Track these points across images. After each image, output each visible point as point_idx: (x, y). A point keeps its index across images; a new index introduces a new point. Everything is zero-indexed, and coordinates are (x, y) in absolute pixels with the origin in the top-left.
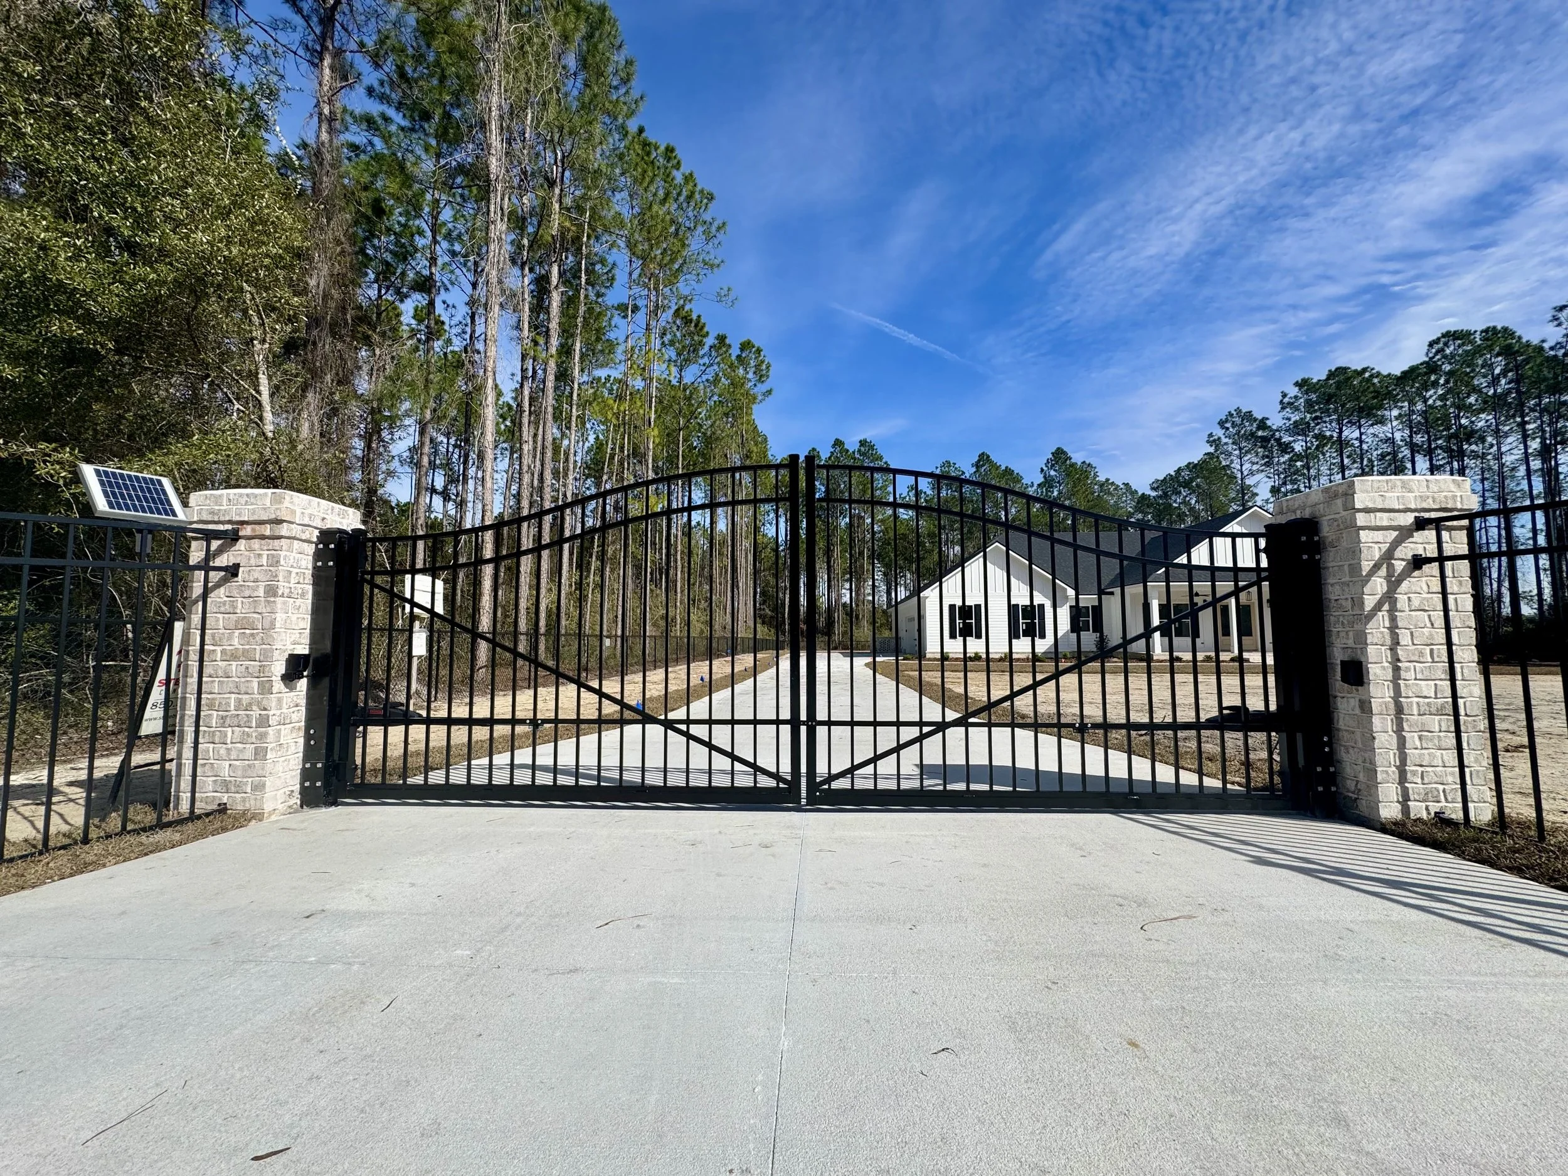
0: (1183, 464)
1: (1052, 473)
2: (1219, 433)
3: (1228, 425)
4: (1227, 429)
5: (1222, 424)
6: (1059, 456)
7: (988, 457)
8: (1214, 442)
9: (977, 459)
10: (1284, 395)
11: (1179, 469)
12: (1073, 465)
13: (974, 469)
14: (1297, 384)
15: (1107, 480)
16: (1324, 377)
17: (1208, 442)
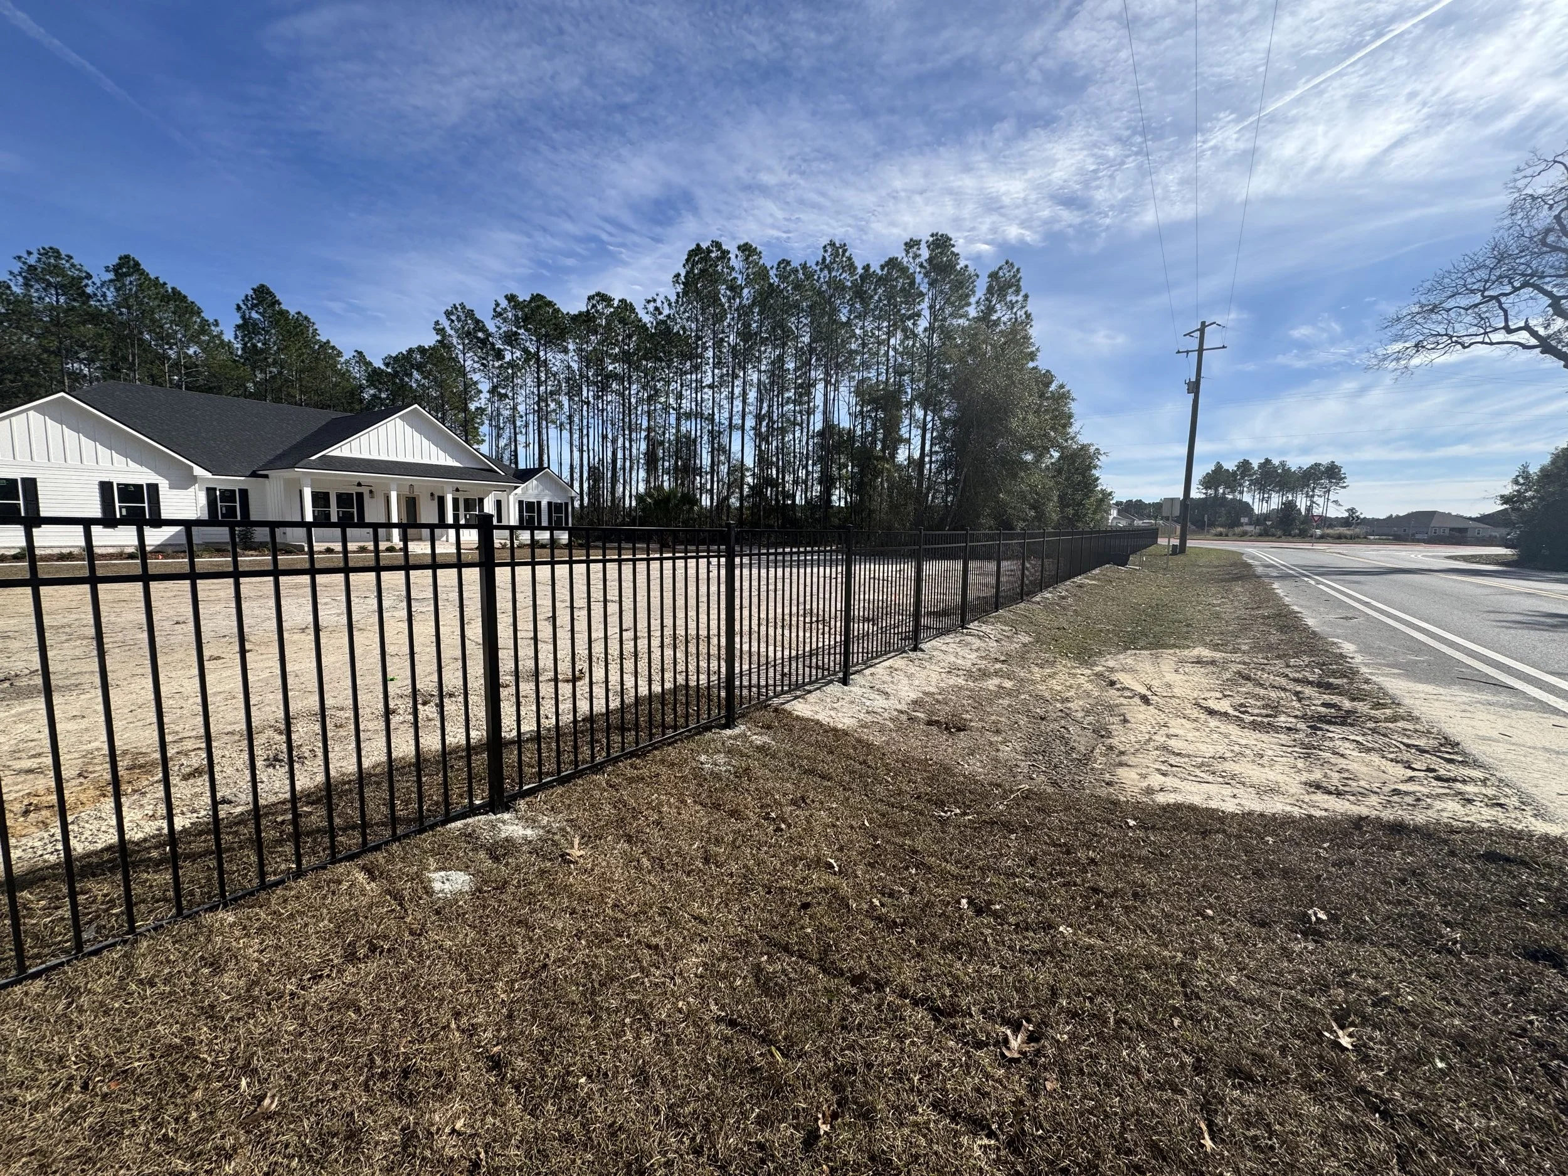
0: (415, 346)
1: (255, 315)
2: (445, 323)
3: (453, 318)
4: (453, 321)
5: (448, 314)
6: (263, 296)
7: (137, 264)
8: (440, 331)
9: (116, 261)
10: (497, 305)
11: (410, 349)
12: (284, 314)
13: (111, 276)
14: (506, 297)
15: (328, 342)
16: (528, 299)
17: (435, 329)
